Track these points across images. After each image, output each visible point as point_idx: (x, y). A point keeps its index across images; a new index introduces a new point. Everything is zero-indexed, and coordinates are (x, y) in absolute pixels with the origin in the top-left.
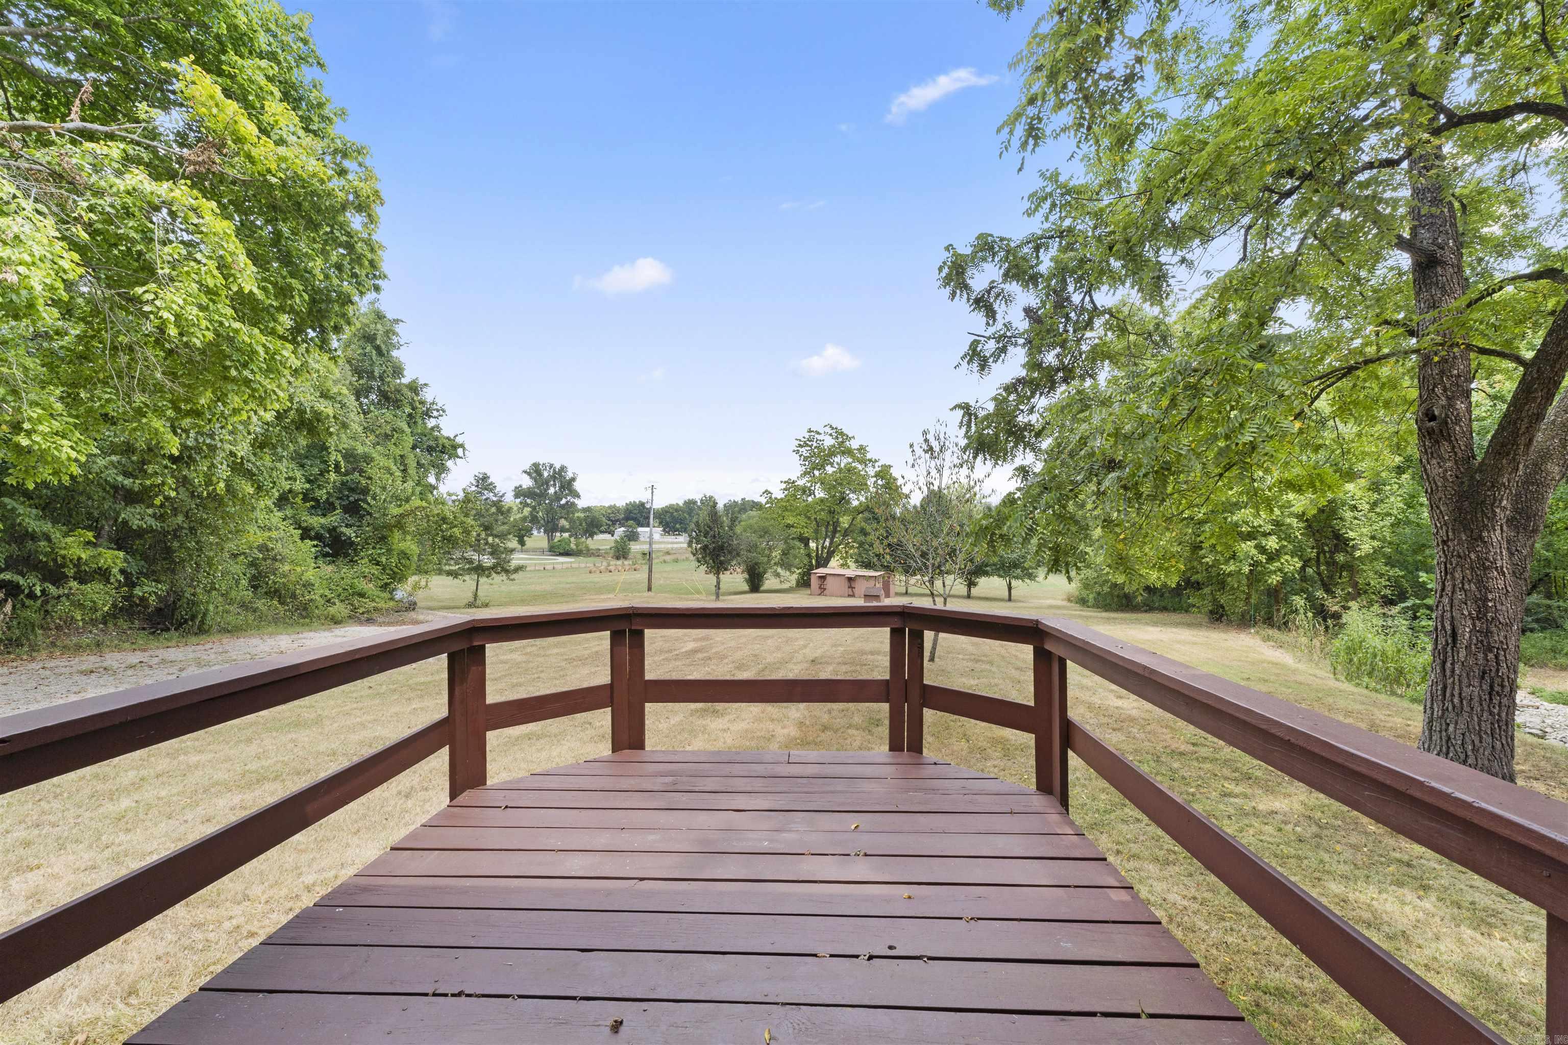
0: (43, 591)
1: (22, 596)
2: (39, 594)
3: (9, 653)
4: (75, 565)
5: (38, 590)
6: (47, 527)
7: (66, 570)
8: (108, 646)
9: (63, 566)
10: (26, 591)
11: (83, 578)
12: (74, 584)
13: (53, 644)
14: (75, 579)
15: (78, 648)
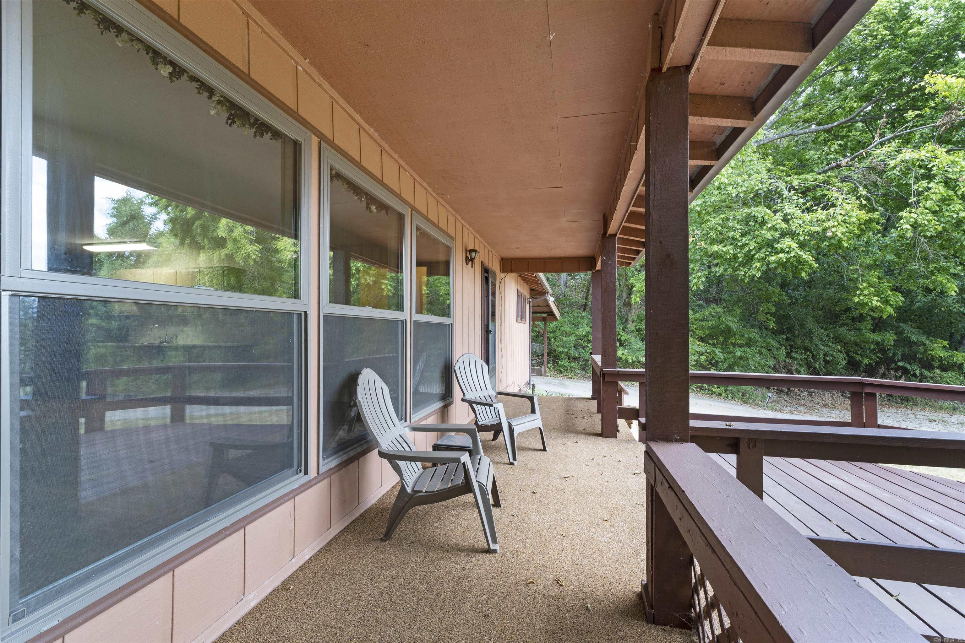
0: (921, 374)
1: (909, 375)
2: (918, 375)
3: (902, 404)
4: (939, 361)
5: (918, 372)
6: (924, 338)
7: (934, 363)
8: (960, 411)
9: (933, 360)
10: (912, 373)
11: (944, 368)
12: (937, 371)
13: (926, 404)
14: (938, 368)
15: (941, 408)
